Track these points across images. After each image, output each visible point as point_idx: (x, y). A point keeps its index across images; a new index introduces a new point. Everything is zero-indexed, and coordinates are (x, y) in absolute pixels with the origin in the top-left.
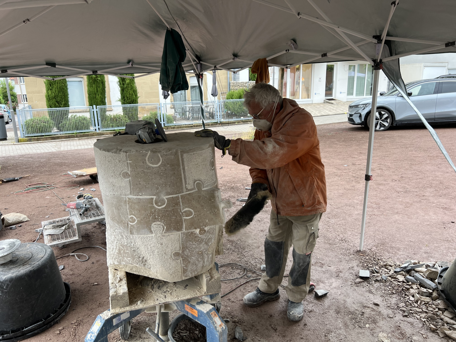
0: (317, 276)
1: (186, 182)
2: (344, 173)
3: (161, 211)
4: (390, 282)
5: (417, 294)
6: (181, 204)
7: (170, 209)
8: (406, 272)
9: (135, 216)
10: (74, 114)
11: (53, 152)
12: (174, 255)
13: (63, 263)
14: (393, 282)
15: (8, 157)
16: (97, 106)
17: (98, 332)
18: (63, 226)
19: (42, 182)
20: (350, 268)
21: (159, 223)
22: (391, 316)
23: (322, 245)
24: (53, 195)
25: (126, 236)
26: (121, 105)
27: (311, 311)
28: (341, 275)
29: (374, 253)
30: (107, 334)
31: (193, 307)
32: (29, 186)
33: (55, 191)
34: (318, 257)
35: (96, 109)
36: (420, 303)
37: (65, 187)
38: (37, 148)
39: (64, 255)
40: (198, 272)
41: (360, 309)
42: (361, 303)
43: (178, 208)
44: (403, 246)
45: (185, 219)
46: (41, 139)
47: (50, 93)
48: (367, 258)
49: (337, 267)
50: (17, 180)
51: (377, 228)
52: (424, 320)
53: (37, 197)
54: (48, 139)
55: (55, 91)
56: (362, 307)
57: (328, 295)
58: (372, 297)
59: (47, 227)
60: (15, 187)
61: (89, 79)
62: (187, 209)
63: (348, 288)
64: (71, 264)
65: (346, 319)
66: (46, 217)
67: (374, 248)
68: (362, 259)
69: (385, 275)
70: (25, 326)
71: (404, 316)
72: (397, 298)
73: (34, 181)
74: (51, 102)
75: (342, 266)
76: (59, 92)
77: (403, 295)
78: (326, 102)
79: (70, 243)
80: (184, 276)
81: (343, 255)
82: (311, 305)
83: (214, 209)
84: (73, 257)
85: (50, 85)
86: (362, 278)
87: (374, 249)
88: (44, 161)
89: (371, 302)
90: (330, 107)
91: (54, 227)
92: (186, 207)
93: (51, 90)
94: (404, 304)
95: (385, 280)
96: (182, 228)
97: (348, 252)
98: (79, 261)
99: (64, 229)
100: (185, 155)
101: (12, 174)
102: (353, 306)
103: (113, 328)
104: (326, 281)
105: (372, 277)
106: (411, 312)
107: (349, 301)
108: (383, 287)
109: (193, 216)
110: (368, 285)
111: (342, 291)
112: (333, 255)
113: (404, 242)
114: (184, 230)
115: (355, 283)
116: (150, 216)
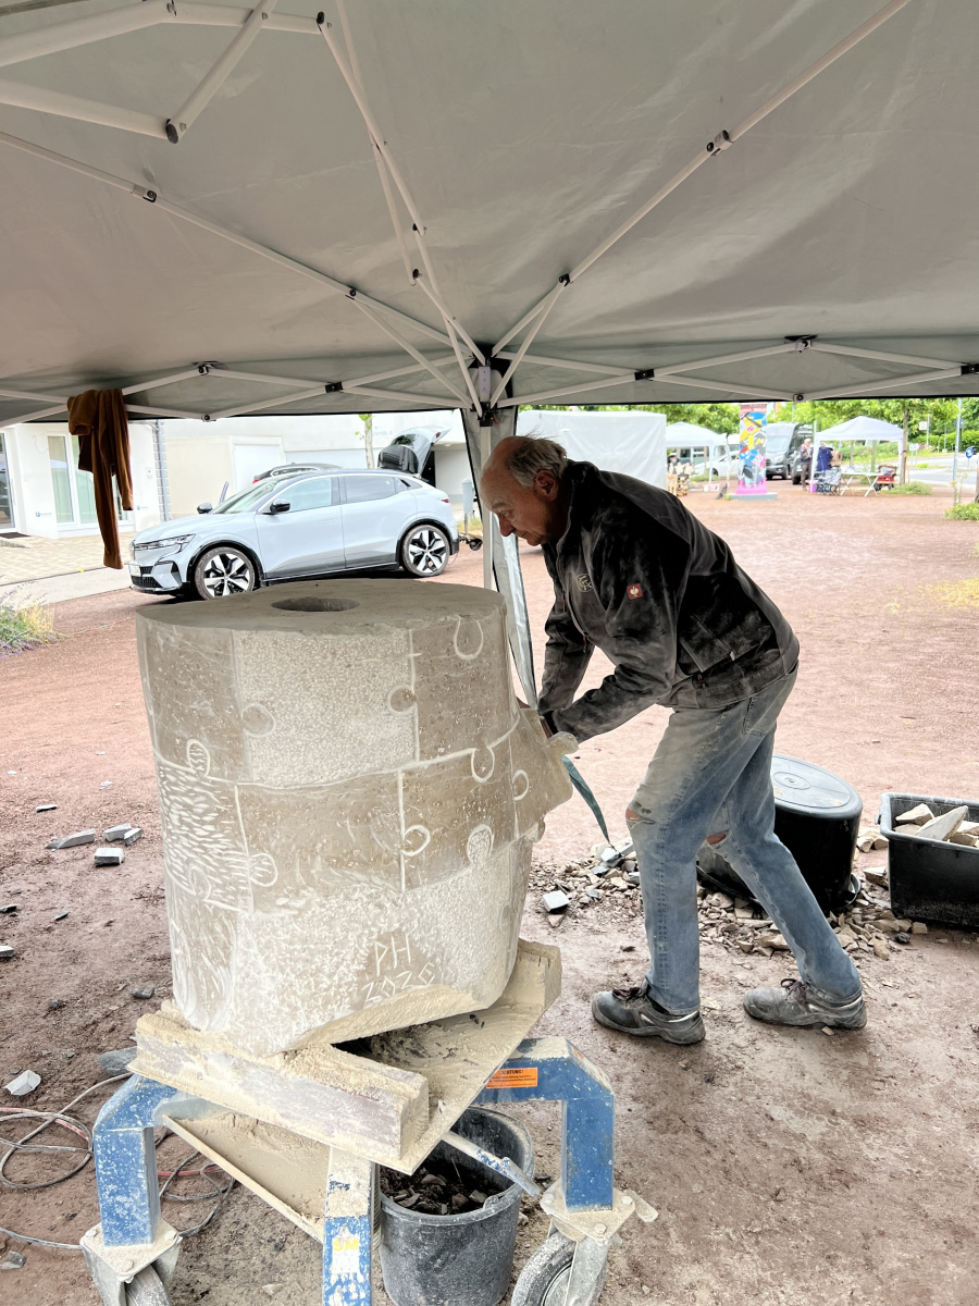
3: (487, 790)
4: (608, 898)
6: (511, 760)
8: (618, 868)
9: (425, 825)
12: (503, 916)
14: (613, 895)
21: (485, 827)
25: (395, 902)
31: (520, 1063)
42: (603, 959)
43: (508, 774)
45: (517, 804)
52: (721, 939)
58: (609, 940)
62: (518, 773)
69: (588, 890)
86: (555, 912)
89: (617, 950)
92: (518, 767)
95: (598, 899)
96: (514, 829)
108: (607, 914)
109: (528, 790)
110: (578, 922)
114: (517, 836)
115: (554, 927)
116: (467, 810)
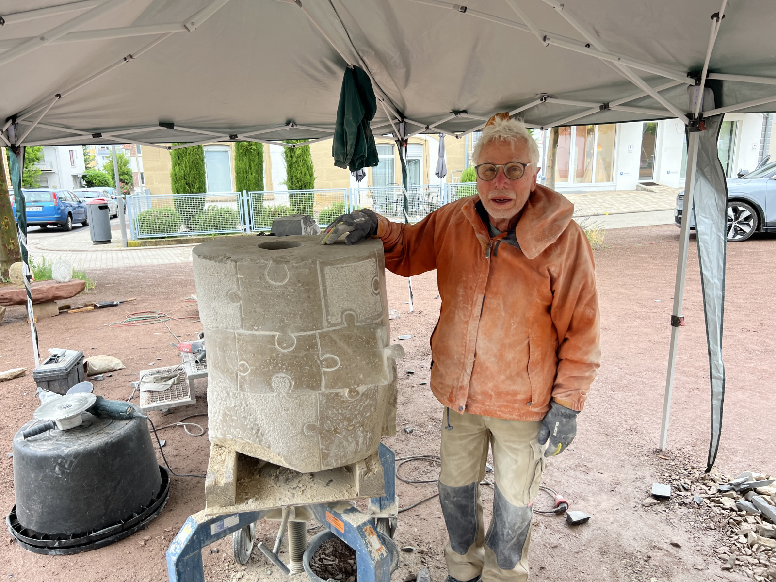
0: (576, 488)
1: (327, 311)
2: (654, 314)
3: (288, 357)
4: (707, 508)
5: (753, 533)
6: (319, 347)
7: (301, 354)
8: (739, 493)
9: (247, 362)
10: (213, 204)
11: (175, 264)
12: (308, 429)
13: (166, 437)
14: (713, 508)
15: (109, 269)
16: (249, 192)
17: (186, 543)
18: (170, 378)
19: (153, 310)
20: (637, 478)
21: (284, 375)
22: (700, 568)
23: (593, 436)
24: (164, 331)
25: (234, 394)
26: (287, 190)
27: (556, 547)
28: (620, 489)
29: (687, 456)
30: (201, 548)
31: (338, 516)
32: (133, 315)
33: (170, 325)
34: (583, 457)
35: (248, 196)
36: (757, 550)
37: (185, 319)
38: (153, 257)
39: (169, 424)
40: (347, 460)
41: (644, 551)
42: (649, 541)
43: (314, 353)
44: (744, 448)
45: (325, 372)
46: (162, 243)
47: (177, 170)
48: (673, 463)
49: (613, 475)
50: (116, 305)
51: (698, 412)
52: (759, 578)
53: (142, 333)
54: (172, 243)
55: (186, 167)
56: (649, 548)
57: (590, 521)
58: (671, 533)
59: (146, 379)
60: (112, 316)
61: (238, 148)
62: (329, 355)
63: (629, 513)
64: (178, 439)
65: (616, 565)
66: (151, 364)
67: (689, 447)
68: (662, 465)
69: (700, 496)
70: (94, 529)
71: (724, 569)
72: (717, 537)
73: (141, 308)
74: (179, 185)
75: (625, 474)
76: (191, 168)
77: (729, 533)
78: (640, 188)
79: (177, 406)
80: (323, 464)
81: (628, 456)
82: (557, 536)
83: (373, 358)
84: (181, 429)
85: (179, 157)
86: (656, 497)
87: (687, 450)
88: (161, 277)
89: (667, 541)
90: (647, 197)
91: (157, 380)
92: (327, 352)
93: (179, 165)
94: (727, 549)
95: (699, 505)
96: (321, 385)
97: (638, 450)
98: (190, 435)
99: (171, 384)
100: (327, 269)
101: (111, 296)
102: (632, 544)
103: (210, 539)
104: (591, 498)
105: (676, 497)
106: (737, 562)
107: (627, 535)
108: (693, 517)
109: (339, 368)
110: (665, 511)
111: (617, 517)
112: (609, 454)
113: (747, 441)
114: (323, 389)
115: (643, 505)
116: (270, 363)
